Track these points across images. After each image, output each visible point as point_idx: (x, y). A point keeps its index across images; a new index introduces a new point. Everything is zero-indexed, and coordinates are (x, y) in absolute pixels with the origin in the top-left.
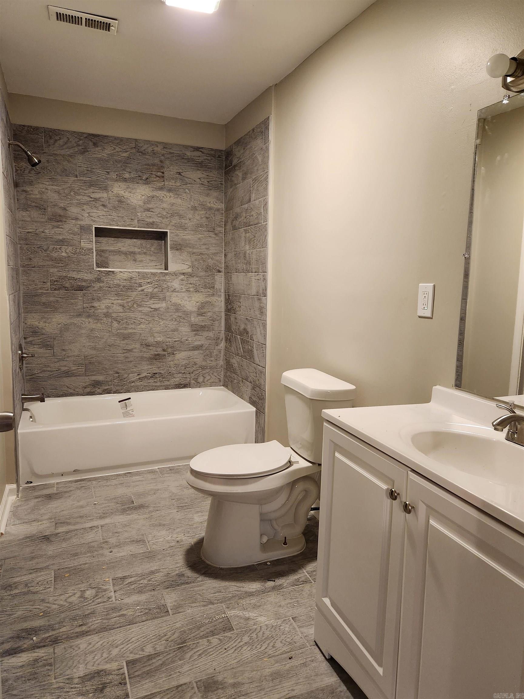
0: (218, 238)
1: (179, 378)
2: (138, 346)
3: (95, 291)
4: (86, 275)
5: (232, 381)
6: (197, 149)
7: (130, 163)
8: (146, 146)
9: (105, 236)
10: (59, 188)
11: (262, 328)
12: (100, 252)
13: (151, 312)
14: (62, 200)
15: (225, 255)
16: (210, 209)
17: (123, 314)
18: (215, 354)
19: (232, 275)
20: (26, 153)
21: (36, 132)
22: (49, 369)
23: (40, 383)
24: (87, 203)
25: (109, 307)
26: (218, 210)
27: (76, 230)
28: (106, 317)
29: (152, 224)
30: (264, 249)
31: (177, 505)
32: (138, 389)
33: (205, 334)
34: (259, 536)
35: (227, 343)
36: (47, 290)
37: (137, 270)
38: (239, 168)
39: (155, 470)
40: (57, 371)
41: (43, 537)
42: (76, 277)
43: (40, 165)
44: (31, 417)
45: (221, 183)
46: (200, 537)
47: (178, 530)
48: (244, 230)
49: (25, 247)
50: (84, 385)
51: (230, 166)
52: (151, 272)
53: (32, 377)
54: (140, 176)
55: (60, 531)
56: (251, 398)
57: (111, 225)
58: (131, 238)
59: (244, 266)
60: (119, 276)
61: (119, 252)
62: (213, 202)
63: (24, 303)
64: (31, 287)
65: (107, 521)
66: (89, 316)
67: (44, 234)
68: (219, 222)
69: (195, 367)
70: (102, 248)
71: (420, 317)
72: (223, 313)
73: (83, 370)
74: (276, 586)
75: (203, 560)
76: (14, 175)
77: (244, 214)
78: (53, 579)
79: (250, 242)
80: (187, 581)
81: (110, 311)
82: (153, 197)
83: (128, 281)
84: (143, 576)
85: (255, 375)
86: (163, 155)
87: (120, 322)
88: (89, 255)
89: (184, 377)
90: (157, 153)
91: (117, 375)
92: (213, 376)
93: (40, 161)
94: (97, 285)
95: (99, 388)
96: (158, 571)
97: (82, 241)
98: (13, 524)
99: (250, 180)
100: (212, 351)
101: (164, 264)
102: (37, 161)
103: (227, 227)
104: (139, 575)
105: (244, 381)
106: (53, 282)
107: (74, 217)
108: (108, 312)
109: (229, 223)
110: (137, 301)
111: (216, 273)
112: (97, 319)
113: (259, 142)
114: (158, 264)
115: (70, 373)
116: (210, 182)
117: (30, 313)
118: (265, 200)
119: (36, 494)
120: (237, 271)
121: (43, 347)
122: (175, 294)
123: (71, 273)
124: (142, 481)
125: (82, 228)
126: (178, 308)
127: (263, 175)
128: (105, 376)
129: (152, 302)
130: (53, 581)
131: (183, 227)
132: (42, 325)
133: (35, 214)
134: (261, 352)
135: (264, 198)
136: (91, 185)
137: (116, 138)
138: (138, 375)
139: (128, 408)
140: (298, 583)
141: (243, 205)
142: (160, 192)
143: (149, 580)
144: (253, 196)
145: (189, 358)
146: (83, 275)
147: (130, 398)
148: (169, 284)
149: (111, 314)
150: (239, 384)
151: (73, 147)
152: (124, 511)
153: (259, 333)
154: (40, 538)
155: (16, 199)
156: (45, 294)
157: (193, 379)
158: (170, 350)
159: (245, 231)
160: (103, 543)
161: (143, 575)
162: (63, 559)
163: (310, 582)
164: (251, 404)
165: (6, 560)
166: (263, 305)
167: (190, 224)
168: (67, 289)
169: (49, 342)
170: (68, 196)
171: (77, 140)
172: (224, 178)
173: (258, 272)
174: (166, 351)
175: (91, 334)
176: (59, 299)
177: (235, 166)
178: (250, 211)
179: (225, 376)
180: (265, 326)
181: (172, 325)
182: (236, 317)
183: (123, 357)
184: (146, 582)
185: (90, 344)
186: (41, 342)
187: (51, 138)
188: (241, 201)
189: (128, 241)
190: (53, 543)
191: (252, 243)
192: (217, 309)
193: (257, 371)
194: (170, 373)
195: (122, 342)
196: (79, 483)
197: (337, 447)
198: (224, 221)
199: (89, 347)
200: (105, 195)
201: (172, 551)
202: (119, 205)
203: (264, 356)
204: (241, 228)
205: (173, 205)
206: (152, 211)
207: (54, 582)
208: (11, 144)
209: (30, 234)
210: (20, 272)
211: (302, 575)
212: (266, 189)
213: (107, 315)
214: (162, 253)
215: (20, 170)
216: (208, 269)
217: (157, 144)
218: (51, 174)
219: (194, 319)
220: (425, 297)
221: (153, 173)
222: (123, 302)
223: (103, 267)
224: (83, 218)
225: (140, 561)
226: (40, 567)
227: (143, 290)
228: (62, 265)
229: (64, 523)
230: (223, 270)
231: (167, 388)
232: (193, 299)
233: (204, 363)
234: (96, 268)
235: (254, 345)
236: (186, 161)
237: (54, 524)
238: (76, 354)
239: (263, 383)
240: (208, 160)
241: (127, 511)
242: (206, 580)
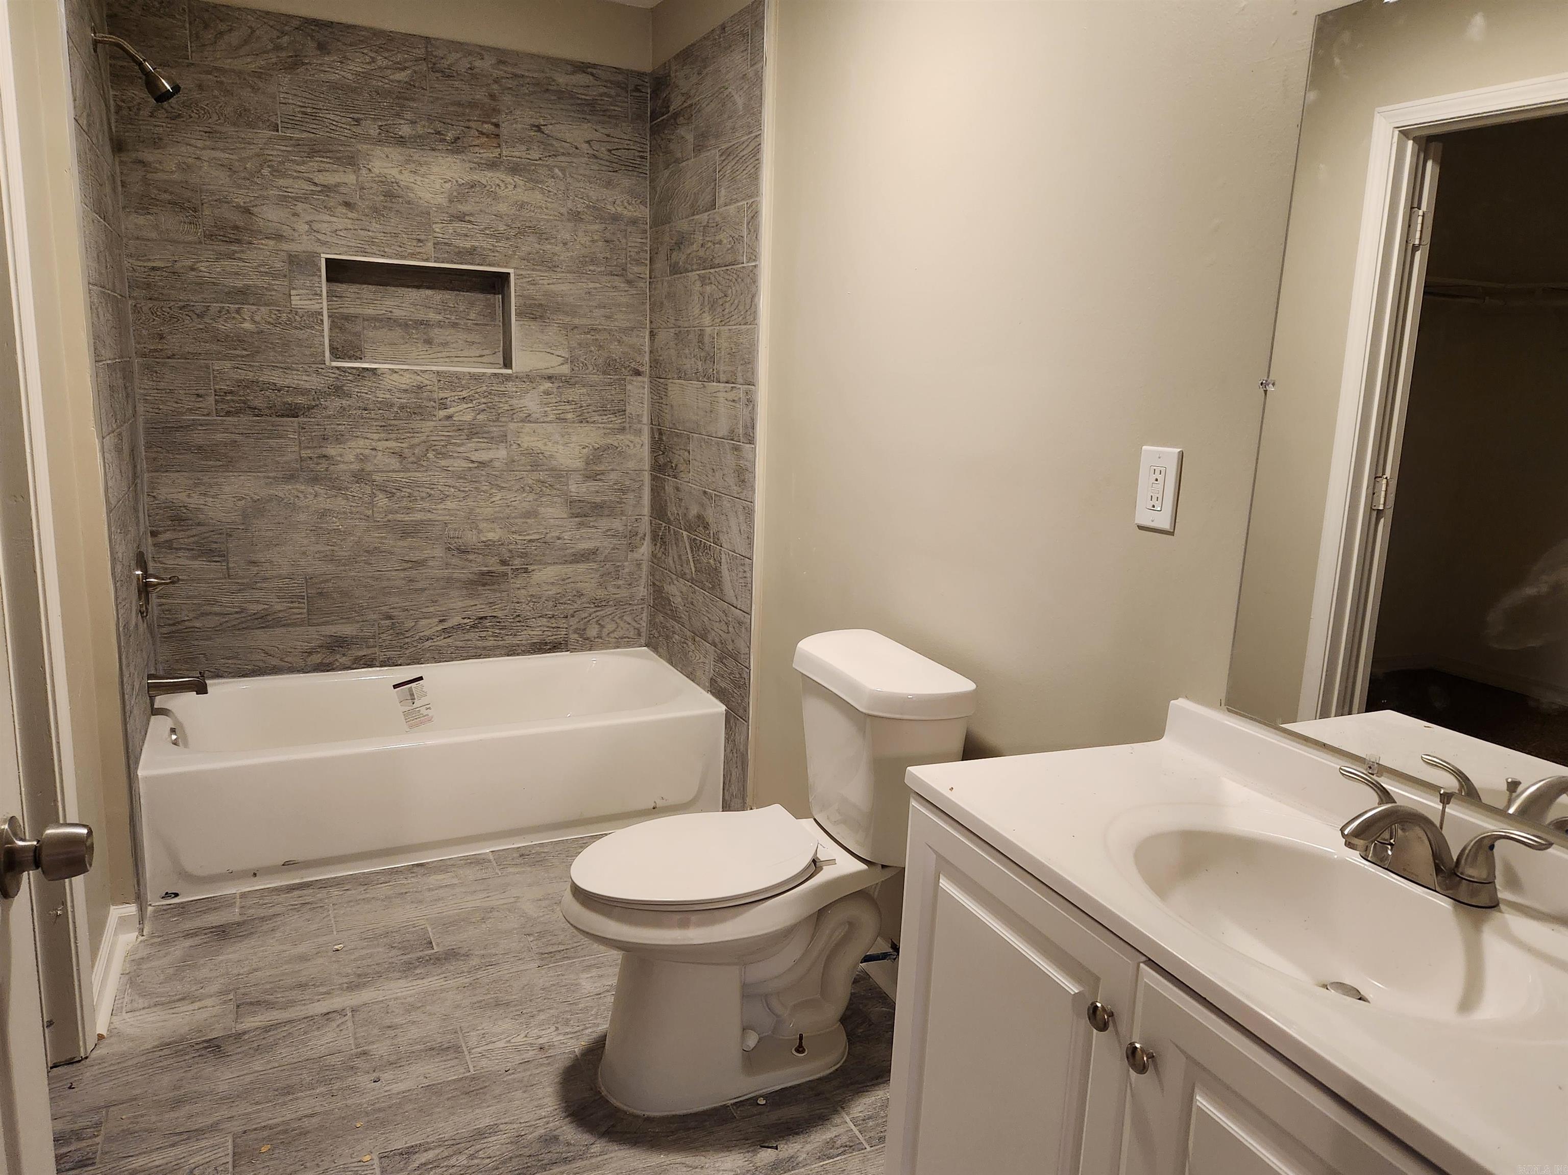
0: (635, 292)
1: (542, 628)
2: (439, 552)
3: (329, 417)
4: (305, 378)
5: (667, 638)
6: (582, 68)
7: (414, 100)
8: (453, 57)
9: (353, 281)
10: (231, 157)
11: (742, 518)
12: (340, 321)
13: (470, 469)
14: (239, 187)
15: (652, 334)
16: (615, 218)
17: (402, 475)
18: (627, 570)
19: (670, 385)
20: (140, 64)
21: (167, 10)
22: (216, 609)
23: (196, 643)
24: (304, 198)
25: (366, 457)
26: (634, 222)
27: (278, 265)
28: (357, 482)
29: (471, 253)
30: (748, 327)
31: (538, 950)
32: (440, 656)
33: (604, 523)
34: (737, 1030)
35: (656, 545)
36: (208, 415)
37: (434, 368)
38: (686, 122)
39: (483, 856)
40: (237, 613)
41: (205, 1045)
42: (280, 382)
43: (181, 97)
44: (173, 731)
45: (641, 154)
46: (595, 1035)
47: (542, 1016)
48: (698, 275)
49: (146, 306)
50: (306, 646)
51: (663, 115)
52: (469, 373)
53: (174, 628)
54: (439, 133)
55: (248, 1025)
56: (716, 682)
57: (365, 253)
58: (418, 287)
59: (700, 363)
60: (389, 381)
61: (389, 322)
62: (622, 202)
63: (149, 446)
64: (166, 407)
65: (366, 995)
66: (315, 480)
67: (193, 273)
68: (638, 253)
69: (579, 602)
70: (345, 311)
71: (1141, 528)
72: (646, 473)
73: (301, 611)
74: (781, 1161)
75: (602, 1097)
76: (113, 121)
77: (699, 238)
78: (230, 1159)
79: (712, 308)
80: (564, 1155)
81: (369, 467)
82: (472, 187)
83: (413, 395)
84: (455, 1145)
85: (725, 628)
86: (496, 81)
87: (393, 494)
88: (312, 328)
89: (553, 626)
90: (484, 76)
91: (388, 622)
92: (622, 624)
93: (176, 89)
94: (334, 404)
95: (344, 655)
96: (493, 1130)
97: (293, 292)
98: (129, 1007)
99: (715, 153)
100: (618, 564)
101: (501, 353)
102: (169, 88)
103: (658, 265)
104: (446, 1143)
105: (697, 639)
106: (221, 395)
107: (273, 231)
108: (363, 470)
109: (662, 256)
110: (436, 443)
111: (628, 377)
112: (336, 486)
113: (736, 59)
114: (487, 352)
115: (269, 618)
116: (613, 152)
117: (163, 472)
118: (751, 206)
119: (189, 925)
120: (682, 375)
121: (199, 556)
122: (528, 427)
123: (266, 371)
124: (452, 886)
125: (293, 260)
126: (536, 460)
127: (746, 143)
128: (358, 625)
129: (471, 445)
130: (230, 1166)
131: (548, 264)
132: (195, 500)
133: (169, 221)
134: (741, 575)
135: (750, 201)
136: (314, 151)
137: (377, 33)
138: (441, 621)
139: (416, 701)
140: (834, 1152)
141: (697, 214)
142: (490, 174)
143: (472, 1157)
144: (723, 194)
145: (563, 580)
146: (299, 377)
147: (421, 678)
148: (514, 402)
149: (370, 474)
150: (685, 645)
151: (264, 52)
152: (408, 969)
153: (735, 529)
154: (197, 1047)
155: (119, 183)
156: (201, 425)
157: (575, 632)
158: (517, 562)
159: (703, 280)
160: (358, 1055)
161: (458, 1141)
162: (257, 1103)
163: (861, 1147)
164: (713, 694)
165: (112, 1109)
166: (746, 463)
167: (564, 256)
168: (256, 412)
169: (216, 543)
170: (255, 179)
171: (275, 34)
172: (648, 143)
173: (733, 383)
174: (508, 565)
175: (322, 523)
176: (238, 438)
177: (676, 116)
178: (713, 230)
179: (652, 623)
180: (749, 513)
181: (524, 501)
182: (679, 486)
183: (404, 579)
184: (465, 1162)
185: (320, 547)
186: (194, 543)
187: (206, 26)
188: (692, 206)
189: (413, 295)
190: (229, 1059)
191: (719, 309)
192: (631, 465)
193: (730, 619)
194: (519, 616)
195: (400, 543)
196: (296, 893)
197: (945, 866)
198: (648, 249)
199: (317, 556)
200: (350, 178)
201: (529, 1073)
202: (385, 204)
203: (748, 587)
204: (692, 271)
205: (522, 205)
206: (470, 222)
207: (234, 1167)
208: (100, 42)
209: (158, 273)
210: (136, 368)
211: (841, 1130)
212: (755, 177)
213: (360, 477)
214: (495, 325)
215: (129, 108)
216: (610, 366)
217: (481, 51)
218: (210, 121)
219: (577, 488)
220: (1157, 480)
221: (472, 124)
222: (399, 444)
223: (350, 358)
224: (296, 234)
225: (449, 1104)
226: (197, 1127)
227: (449, 417)
228: (245, 353)
229: (258, 1003)
230: (646, 369)
231: (511, 651)
232: (574, 439)
233: (601, 594)
234: (331, 361)
235: (723, 556)
236: (553, 98)
237: (232, 1006)
238: (284, 572)
239: (744, 650)
240: (609, 96)
241: (415, 968)
242: (611, 1152)
